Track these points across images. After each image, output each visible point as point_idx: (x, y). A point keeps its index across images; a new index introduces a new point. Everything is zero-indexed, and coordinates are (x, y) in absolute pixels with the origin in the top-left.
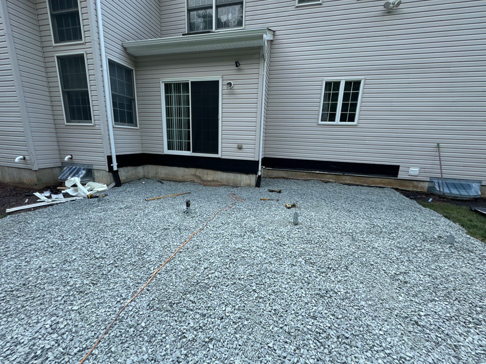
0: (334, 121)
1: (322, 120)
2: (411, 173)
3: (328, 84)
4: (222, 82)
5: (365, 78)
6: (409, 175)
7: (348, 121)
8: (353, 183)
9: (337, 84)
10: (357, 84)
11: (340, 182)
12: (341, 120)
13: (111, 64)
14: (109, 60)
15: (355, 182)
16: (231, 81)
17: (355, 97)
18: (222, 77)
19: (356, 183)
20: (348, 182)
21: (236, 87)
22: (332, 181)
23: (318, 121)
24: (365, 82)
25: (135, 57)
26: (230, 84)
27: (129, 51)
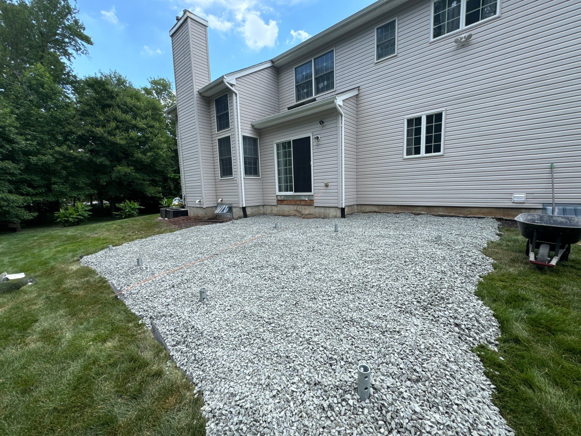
0: (419, 154)
1: (407, 155)
2: (515, 199)
3: (410, 122)
4: (313, 137)
5: (446, 109)
6: (513, 203)
7: (434, 152)
8: (447, 214)
9: (419, 120)
10: (439, 116)
11: (433, 213)
12: (426, 152)
13: (244, 138)
14: (243, 136)
15: (448, 213)
16: (318, 136)
17: (439, 128)
18: (312, 134)
19: (451, 214)
20: (441, 213)
21: (322, 139)
22: (423, 213)
23: (403, 156)
24: (446, 113)
25: (260, 129)
26: (317, 138)
27: (255, 127)
